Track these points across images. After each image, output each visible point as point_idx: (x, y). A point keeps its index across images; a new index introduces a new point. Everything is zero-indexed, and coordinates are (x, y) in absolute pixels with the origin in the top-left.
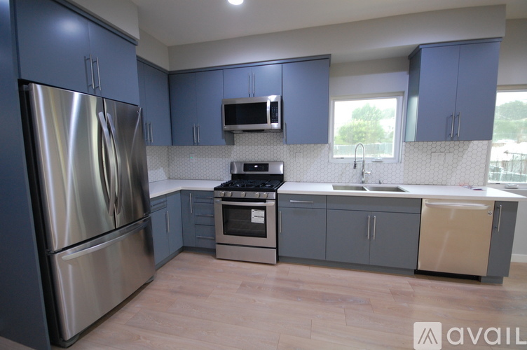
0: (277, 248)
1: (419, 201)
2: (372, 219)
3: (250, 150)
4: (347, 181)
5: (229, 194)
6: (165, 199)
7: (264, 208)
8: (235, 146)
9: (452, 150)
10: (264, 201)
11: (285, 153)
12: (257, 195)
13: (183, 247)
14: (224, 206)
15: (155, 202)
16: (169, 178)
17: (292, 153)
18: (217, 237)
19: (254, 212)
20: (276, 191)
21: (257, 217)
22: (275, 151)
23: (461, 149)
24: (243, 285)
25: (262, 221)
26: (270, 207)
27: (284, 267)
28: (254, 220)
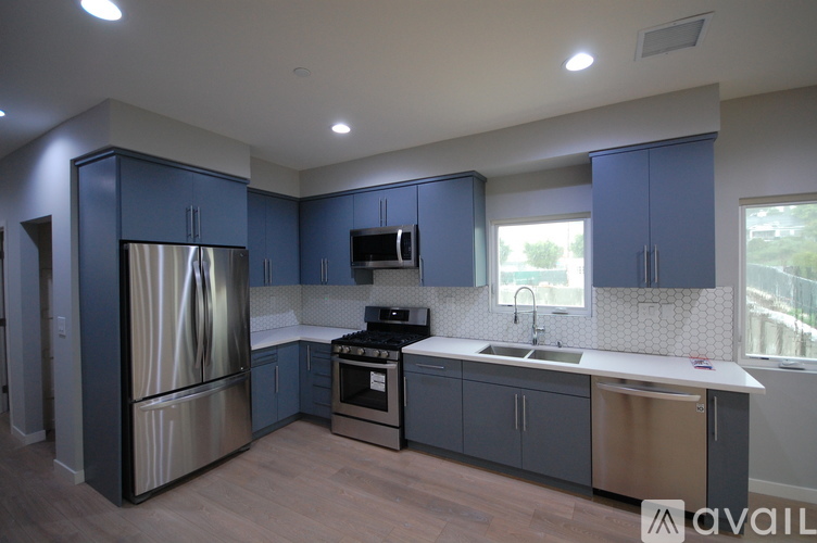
0: (402, 427)
1: (587, 379)
2: (520, 400)
3: (390, 290)
4: (515, 339)
5: (346, 349)
6: (275, 351)
7: (384, 371)
8: (374, 286)
9: (671, 299)
10: (384, 361)
11: (433, 297)
12: (375, 353)
13: (300, 413)
14: (342, 365)
15: (257, 355)
16: (302, 324)
17: (441, 297)
18: (334, 404)
19: (374, 376)
20: (400, 350)
21: (377, 382)
22: (421, 294)
23: (687, 299)
24: (342, 471)
25: (381, 388)
26: (391, 370)
27: (409, 455)
28: (373, 386)
